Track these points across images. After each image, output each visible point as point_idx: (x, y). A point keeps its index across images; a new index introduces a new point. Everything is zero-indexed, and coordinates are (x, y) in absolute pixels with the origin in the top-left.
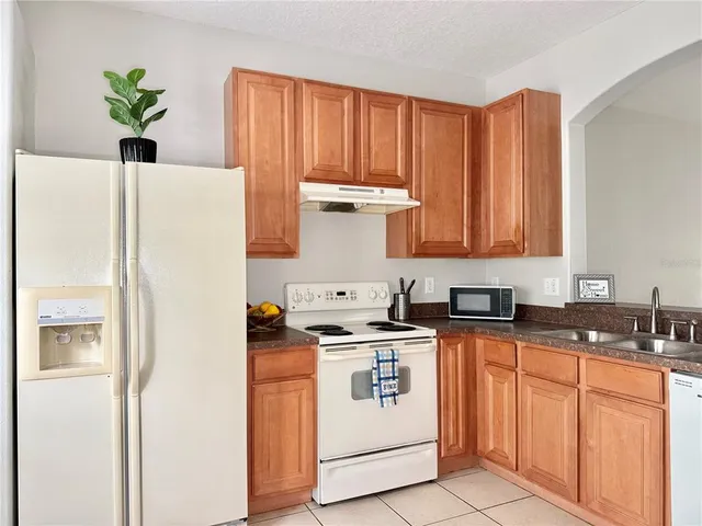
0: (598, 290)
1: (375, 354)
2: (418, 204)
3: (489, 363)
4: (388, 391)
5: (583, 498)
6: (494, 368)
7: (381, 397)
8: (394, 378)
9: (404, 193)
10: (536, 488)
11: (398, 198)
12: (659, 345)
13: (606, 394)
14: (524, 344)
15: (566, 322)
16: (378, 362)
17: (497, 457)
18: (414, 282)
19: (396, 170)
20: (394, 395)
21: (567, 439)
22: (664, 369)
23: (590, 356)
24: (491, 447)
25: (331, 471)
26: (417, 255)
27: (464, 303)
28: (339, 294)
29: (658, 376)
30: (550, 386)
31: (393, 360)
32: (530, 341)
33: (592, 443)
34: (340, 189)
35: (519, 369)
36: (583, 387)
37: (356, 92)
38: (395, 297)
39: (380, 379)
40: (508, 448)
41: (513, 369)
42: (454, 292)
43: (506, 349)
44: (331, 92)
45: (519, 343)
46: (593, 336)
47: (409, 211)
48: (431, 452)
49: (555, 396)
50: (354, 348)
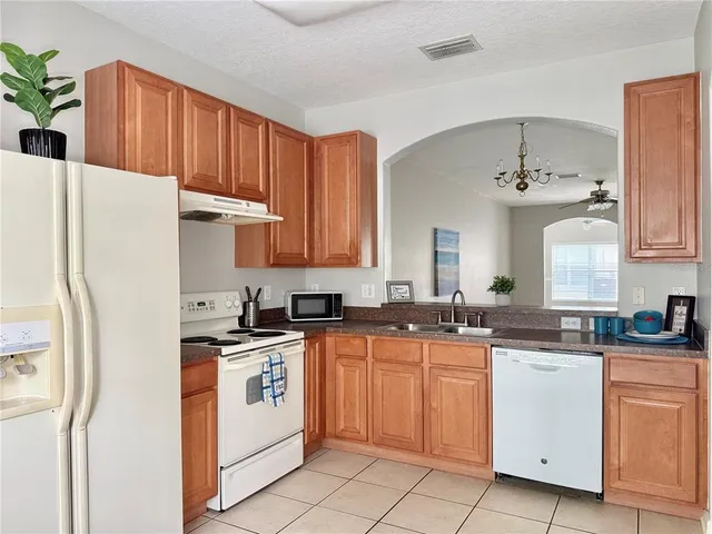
0: (401, 293)
1: (267, 359)
2: (281, 219)
3: (339, 356)
4: (278, 391)
5: (427, 448)
6: (345, 361)
7: (274, 397)
8: (282, 378)
9: (262, 207)
10: (381, 451)
11: (256, 211)
12: (461, 330)
13: (446, 367)
14: (374, 337)
15: (381, 318)
16: (271, 365)
17: (348, 434)
18: (260, 290)
19: (258, 186)
20: (282, 393)
21: (413, 406)
22: (486, 345)
23: (430, 341)
24: (342, 427)
25: (231, 475)
26: (275, 265)
27: (304, 307)
28: (199, 304)
29: (483, 351)
30: (400, 368)
31: (281, 363)
32: (381, 334)
33: (434, 405)
34: (215, 200)
35: (370, 358)
36: (426, 365)
37: (228, 106)
38: (245, 306)
39: (272, 381)
40: (360, 424)
41: (363, 358)
42: (296, 298)
43: (357, 342)
44: (208, 103)
45: (369, 337)
46: (411, 327)
47: (267, 225)
48: (298, 442)
49: (402, 375)
50: (248, 356)
